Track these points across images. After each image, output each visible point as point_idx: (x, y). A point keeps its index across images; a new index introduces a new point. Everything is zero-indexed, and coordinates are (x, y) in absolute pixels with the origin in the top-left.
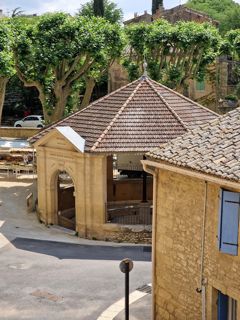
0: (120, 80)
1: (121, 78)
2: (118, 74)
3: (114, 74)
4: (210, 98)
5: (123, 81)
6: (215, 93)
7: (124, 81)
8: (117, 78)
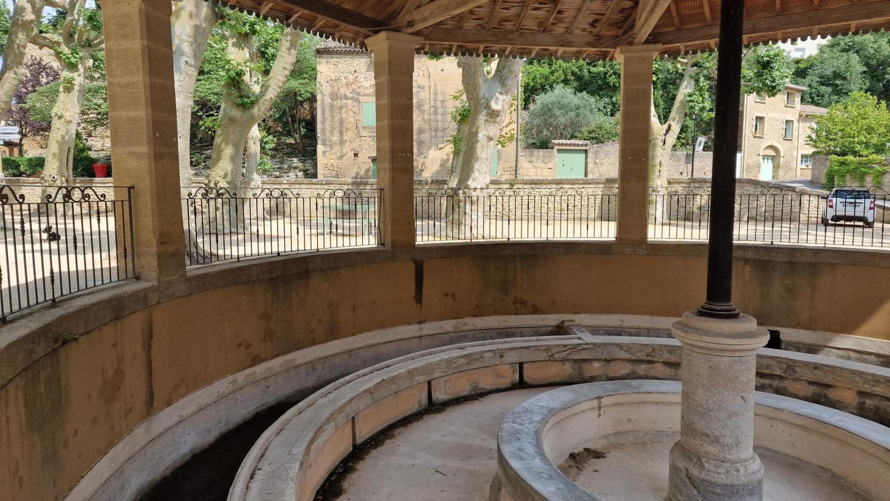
0: (341, 99)
1: (341, 94)
2: (336, 87)
3: (328, 88)
4: (506, 134)
5: (346, 101)
6: (516, 123)
7: (349, 102)
8: (334, 96)
